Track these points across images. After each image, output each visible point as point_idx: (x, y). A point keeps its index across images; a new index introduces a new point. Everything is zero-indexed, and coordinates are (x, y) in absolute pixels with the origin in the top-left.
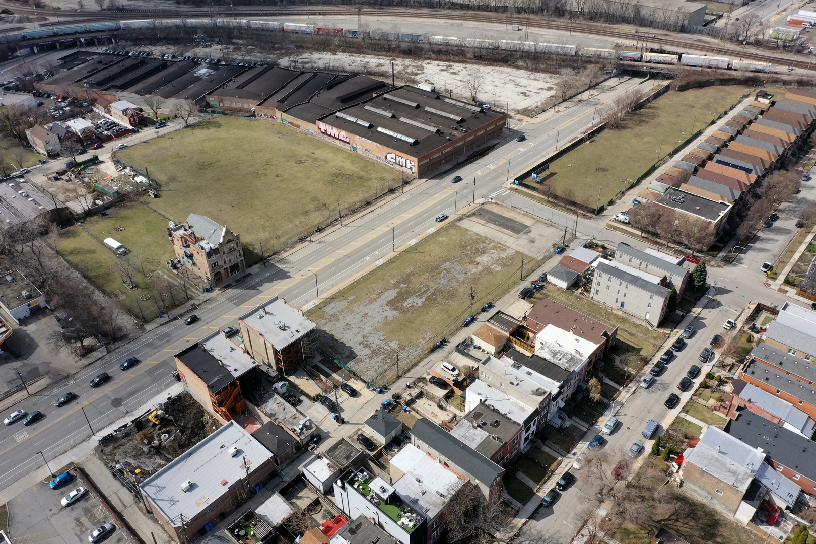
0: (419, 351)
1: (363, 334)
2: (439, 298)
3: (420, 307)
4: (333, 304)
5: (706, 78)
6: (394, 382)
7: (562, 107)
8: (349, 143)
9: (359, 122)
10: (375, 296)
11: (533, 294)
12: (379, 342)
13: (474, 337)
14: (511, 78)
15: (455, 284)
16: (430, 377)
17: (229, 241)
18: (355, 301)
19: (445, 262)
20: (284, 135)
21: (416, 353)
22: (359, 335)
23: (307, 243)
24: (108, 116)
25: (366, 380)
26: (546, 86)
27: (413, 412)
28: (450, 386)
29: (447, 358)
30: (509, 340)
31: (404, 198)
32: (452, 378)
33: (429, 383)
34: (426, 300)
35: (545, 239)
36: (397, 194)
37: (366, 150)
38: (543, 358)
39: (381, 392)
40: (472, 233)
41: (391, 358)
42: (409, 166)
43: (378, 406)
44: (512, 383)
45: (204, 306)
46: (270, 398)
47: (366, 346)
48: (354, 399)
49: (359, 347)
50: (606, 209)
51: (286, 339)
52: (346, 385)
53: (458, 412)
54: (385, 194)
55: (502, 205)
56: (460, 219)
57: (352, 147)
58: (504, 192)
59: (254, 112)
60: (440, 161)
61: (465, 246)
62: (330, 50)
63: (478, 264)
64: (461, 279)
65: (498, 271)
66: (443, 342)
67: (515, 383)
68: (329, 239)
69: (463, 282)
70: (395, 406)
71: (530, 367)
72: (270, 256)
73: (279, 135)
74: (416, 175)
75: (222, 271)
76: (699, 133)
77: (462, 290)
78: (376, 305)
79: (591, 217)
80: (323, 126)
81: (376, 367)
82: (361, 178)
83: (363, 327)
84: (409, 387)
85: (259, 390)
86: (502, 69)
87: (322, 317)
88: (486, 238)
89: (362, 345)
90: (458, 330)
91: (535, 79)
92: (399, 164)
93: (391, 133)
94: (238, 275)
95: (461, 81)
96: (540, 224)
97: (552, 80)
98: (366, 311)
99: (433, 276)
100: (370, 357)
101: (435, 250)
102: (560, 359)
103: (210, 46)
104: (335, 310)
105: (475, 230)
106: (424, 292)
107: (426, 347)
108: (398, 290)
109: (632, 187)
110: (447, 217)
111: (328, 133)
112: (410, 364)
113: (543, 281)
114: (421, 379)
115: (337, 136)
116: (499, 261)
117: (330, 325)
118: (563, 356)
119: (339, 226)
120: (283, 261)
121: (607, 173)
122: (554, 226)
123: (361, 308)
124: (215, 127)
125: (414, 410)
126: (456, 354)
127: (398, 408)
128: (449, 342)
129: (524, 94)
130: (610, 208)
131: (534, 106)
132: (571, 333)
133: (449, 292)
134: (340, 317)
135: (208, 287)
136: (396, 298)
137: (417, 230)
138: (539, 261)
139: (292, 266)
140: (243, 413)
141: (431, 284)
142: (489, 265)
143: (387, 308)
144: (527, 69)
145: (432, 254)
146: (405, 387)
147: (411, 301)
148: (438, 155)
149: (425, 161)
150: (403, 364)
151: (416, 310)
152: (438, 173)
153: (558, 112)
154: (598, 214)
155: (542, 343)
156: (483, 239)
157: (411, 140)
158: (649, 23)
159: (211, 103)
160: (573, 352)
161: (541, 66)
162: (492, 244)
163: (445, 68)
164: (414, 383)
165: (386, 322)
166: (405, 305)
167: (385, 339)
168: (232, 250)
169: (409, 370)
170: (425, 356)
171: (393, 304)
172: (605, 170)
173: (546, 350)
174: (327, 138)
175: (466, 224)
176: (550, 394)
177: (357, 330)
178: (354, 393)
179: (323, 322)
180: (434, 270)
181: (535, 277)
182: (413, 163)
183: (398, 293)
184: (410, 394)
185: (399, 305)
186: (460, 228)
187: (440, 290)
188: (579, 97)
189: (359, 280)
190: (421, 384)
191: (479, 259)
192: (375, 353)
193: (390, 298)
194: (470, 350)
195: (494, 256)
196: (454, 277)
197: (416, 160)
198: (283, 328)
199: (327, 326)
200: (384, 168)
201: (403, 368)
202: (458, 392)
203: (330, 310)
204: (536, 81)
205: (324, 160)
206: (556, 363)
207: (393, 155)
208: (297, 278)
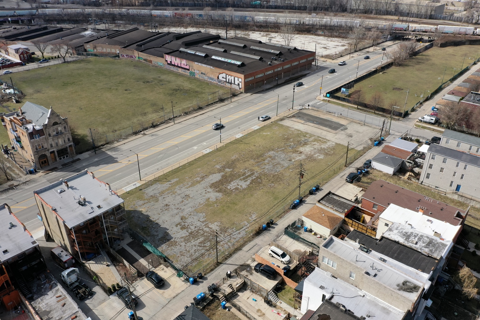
0: (243, 233)
1: (181, 215)
2: (264, 181)
3: (244, 189)
4: (154, 186)
5: (459, 39)
6: (212, 270)
7: (355, 55)
8: (188, 70)
9: (197, 54)
10: (198, 179)
11: (360, 178)
12: (199, 224)
13: (304, 219)
14: (313, 40)
15: (279, 169)
16: (255, 263)
17: (55, 124)
18: (177, 183)
19: (269, 151)
20: (139, 67)
21: (239, 236)
22: (178, 216)
23: (140, 135)
24: (6, 56)
25: (178, 266)
26: (340, 44)
27: (233, 310)
28: (280, 275)
29: (275, 242)
30: (344, 222)
31: (232, 106)
32: (282, 266)
33: (254, 272)
34: (251, 183)
35: (361, 135)
36: (226, 102)
37: (202, 73)
38: (395, 242)
39: (195, 282)
40: (293, 129)
41: (210, 241)
42: (237, 83)
43: (189, 301)
44: (367, 273)
45: (22, 186)
46: (51, 288)
47: (183, 228)
48: (161, 291)
49: (175, 229)
50: (410, 114)
51: (83, 215)
52: (153, 273)
53: (291, 311)
54: (216, 102)
55: (317, 111)
56: (282, 120)
57: (191, 73)
58: (318, 102)
59: (119, 54)
60: (263, 81)
61: (288, 139)
62: (183, 26)
63: (301, 153)
64: (286, 165)
65: (321, 159)
66: (270, 225)
67: (372, 273)
68: (161, 133)
69: (288, 168)
70: (212, 302)
71: (382, 252)
72: (103, 145)
73: (135, 67)
74: (242, 90)
75: (48, 154)
76: (467, 69)
77: (287, 174)
78: (199, 187)
79: (399, 120)
80: (168, 58)
81: (192, 251)
82: (196, 92)
83: (182, 208)
84: (229, 276)
85: (39, 279)
86: (307, 36)
87: (140, 198)
88: (307, 133)
89: (179, 227)
90: (285, 212)
91: (331, 41)
92: (229, 82)
93: (223, 59)
94: (66, 160)
95: (277, 41)
96: (354, 123)
97: (344, 41)
98: (188, 193)
99: (257, 162)
100: (187, 240)
101: (259, 142)
102: (416, 243)
103: (99, 24)
104: (155, 192)
105: (296, 127)
106: (249, 176)
107: (250, 229)
108: (222, 174)
109: (427, 99)
110: (269, 118)
111: (173, 63)
112: (232, 249)
113: (368, 168)
114: (245, 267)
115: (179, 65)
116: (321, 151)
117: (147, 205)
118: (419, 239)
119: (173, 123)
120: (114, 149)
121: (402, 91)
122: (367, 126)
123: (183, 190)
124: (86, 62)
125: (235, 306)
126: (285, 237)
127: (215, 304)
128: (277, 224)
129: (325, 48)
130: (413, 113)
131: (334, 53)
132: (420, 213)
133: (274, 176)
134: (160, 198)
135: (32, 169)
136: (220, 181)
137: (243, 127)
138: (360, 151)
139: (122, 153)
140: (16, 308)
141: (256, 168)
142: (312, 153)
143: (210, 190)
144: (325, 36)
145: (257, 145)
146: (225, 276)
147: (235, 184)
148: (261, 75)
149: (250, 79)
150: (224, 247)
151: (240, 192)
152: (262, 90)
153: (352, 57)
154: (404, 117)
155: (387, 225)
156: (305, 134)
157: (239, 63)
158: (406, 14)
159: (88, 49)
160: (431, 234)
161: (335, 34)
162: (313, 138)
163: (265, 35)
164: (236, 271)
165: (208, 204)
166: (229, 187)
167: (205, 221)
168: (58, 134)
169: (230, 255)
170: (250, 240)
171: (216, 186)
172: (399, 89)
173: (396, 232)
174: (172, 68)
175: (287, 123)
176: (424, 289)
177: (176, 211)
178: (160, 283)
179: (141, 202)
180: (259, 157)
181: (359, 163)
182: (240, 80)
183: (223, 176)
184: (231, 286)
185: (223, 187)
186: (282, 126)
187: (265, 175)
188: (367, 50)
189: (184, 165)
190: (244, 273)
191: (301, 149)
192: (193, 235)
193: (214, 181)
194: (300, 233)
195: (316, 147)
196: (279, 164)
197: (242, 76)
198: (82, 204)
199: (144, 206)
200: (216, 86)
201: (223, 252)
202: (290, 284)
203: (150, 191)
204: (332, 42)
205: (167, 81)
206: (413, 248)
207: (224, 75)
208: (123, 162)
